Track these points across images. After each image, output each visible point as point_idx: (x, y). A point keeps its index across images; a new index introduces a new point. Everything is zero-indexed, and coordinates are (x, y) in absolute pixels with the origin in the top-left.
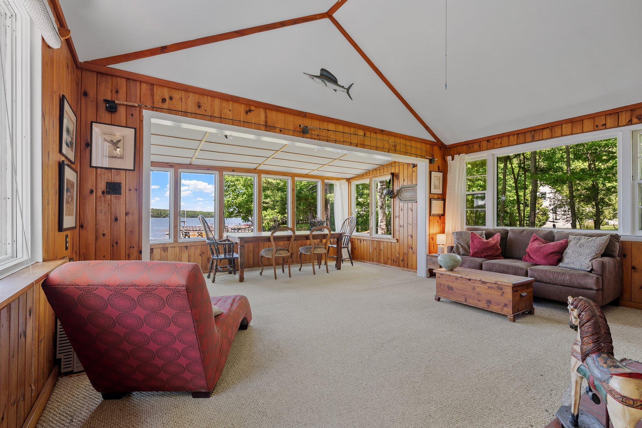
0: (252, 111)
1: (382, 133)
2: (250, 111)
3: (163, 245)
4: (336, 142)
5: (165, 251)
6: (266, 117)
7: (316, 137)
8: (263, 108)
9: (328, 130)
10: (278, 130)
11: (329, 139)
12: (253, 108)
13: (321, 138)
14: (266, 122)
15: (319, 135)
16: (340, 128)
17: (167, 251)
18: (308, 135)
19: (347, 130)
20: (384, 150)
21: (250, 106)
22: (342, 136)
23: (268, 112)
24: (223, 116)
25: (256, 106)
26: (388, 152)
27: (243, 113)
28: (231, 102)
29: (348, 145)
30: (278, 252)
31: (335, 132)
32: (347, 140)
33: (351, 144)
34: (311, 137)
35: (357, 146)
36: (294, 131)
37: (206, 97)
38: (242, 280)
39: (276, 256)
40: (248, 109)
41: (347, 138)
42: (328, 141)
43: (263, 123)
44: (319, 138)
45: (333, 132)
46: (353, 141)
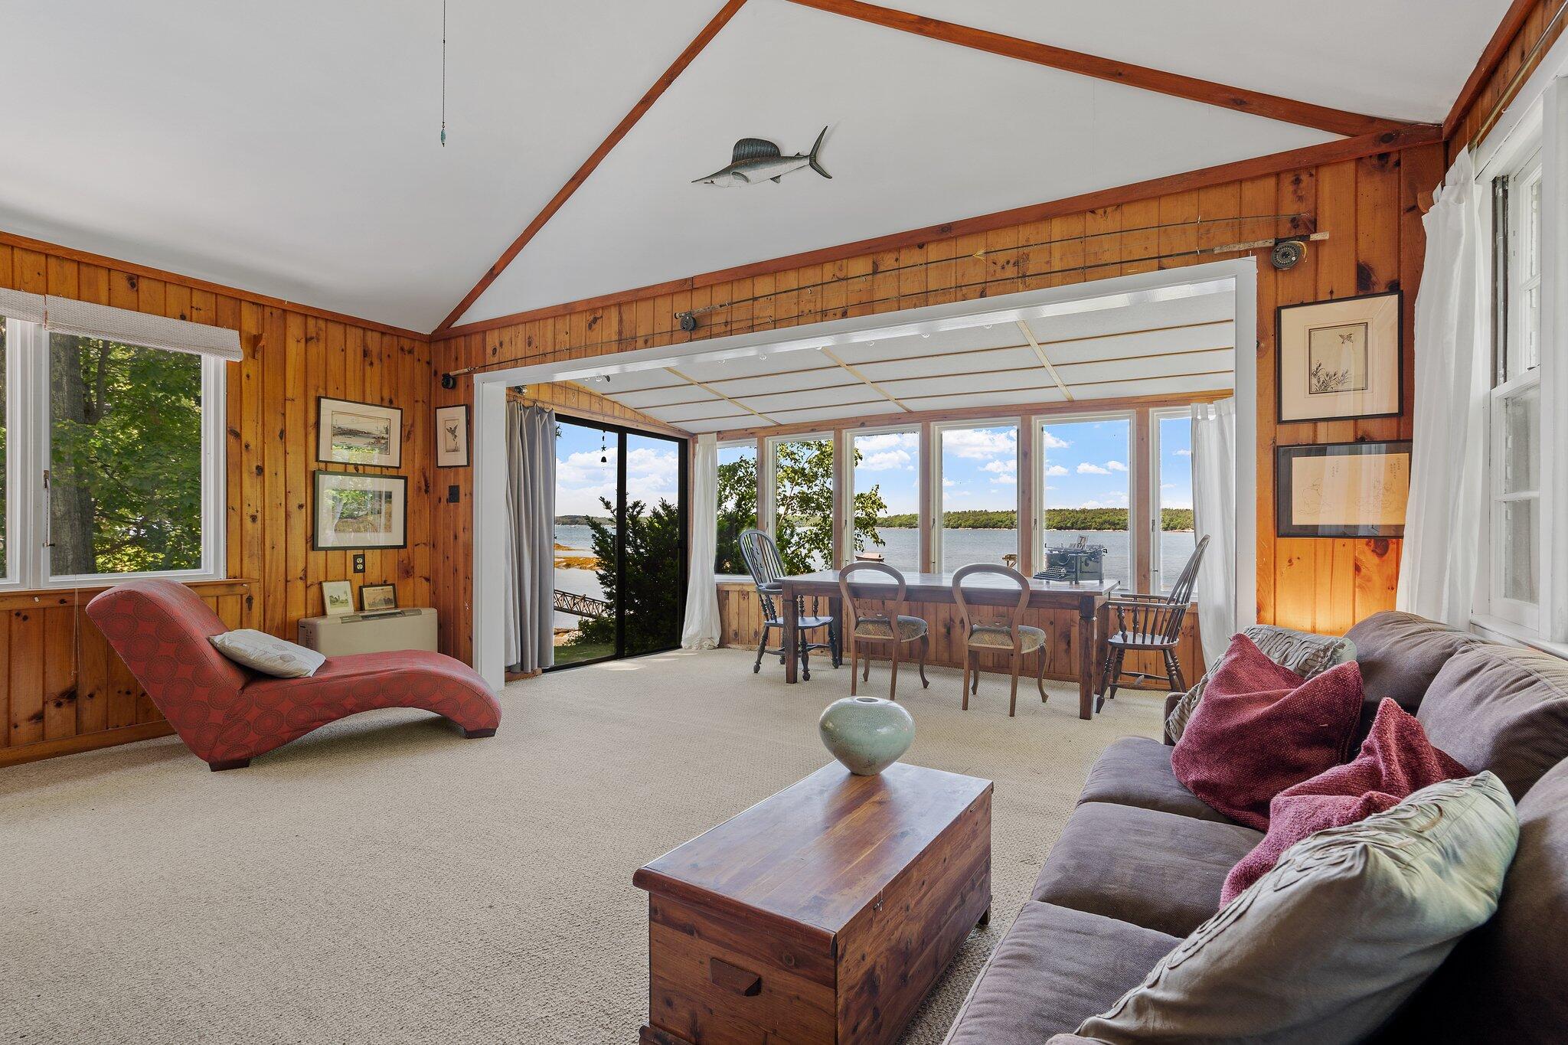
0: (598, 318)
1: (943, 236)
2: (595, 320)
3: (741, 586)
4: (776, 323)
5: (744, 597)
6: (621, 321)
7: (723, 328)
8: (615, 305)
9: (755, 299)
10: (641, 342)
11: (756, 322)
13: (734, 326)
14: (620, 333)
15: (729, 320)
16: (791, 280)
17: (749, 598)
18: (702, 333)
19: (811, 276)
20: (959, 295)
21: (594, 310)
22: (796, 300)
23: (624, 308)
24: (557, 348)
25: (603, 308)
26: (982, 295)
27: (584, 330)
28: (568, 317)
29: (816, 322)
30: (861, 626)
31: (773, 297)
32: (811, 306)
33: (824, 315)
34: (709, 334)
35: (844, 315)
36: (672, 331)
37: (537, 323)
38: (792, 678)
39: (857, 635)
40: (592, 318)
41: (810, 301)
42: (752, 328)
43: (615, 337)
44: (729, 328)
45: (769, 298)
46: (833, 304)
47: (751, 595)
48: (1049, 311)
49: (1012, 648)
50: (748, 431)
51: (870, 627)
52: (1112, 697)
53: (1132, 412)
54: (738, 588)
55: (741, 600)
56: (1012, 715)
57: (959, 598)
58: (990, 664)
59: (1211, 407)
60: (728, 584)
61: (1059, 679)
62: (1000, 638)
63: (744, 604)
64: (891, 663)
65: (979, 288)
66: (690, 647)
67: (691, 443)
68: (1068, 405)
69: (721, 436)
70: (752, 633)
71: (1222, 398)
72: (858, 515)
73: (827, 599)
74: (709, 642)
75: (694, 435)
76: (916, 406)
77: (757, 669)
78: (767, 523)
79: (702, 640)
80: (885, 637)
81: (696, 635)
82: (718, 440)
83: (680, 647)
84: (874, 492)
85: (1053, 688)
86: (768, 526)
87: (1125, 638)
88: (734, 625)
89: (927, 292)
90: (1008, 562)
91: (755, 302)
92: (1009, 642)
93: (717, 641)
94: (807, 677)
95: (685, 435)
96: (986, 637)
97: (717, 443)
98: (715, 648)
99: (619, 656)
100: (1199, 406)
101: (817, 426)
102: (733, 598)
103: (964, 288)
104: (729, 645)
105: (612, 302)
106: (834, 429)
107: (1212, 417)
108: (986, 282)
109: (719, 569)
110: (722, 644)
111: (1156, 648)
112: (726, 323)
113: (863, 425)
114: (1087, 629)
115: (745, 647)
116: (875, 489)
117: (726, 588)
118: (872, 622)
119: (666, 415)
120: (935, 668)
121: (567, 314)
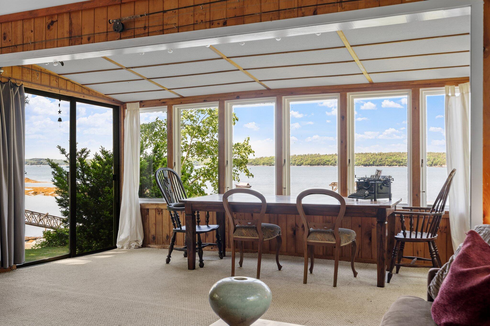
0: (55, 22)
2: (52, 23)
3: (157, 206)
4: (179, 29)
5: (159, 213)
6: (71, 24)
7: (143, 31)
8: (66, 13)
9: (164, 12)
10: (85, 39)
11: (165, 27)
12: (55, 19)
13: (151, 30)
14: (70, 32)
15: (147, 26)
17: (162, 214)
18: (128, 34)
20: (300, 13)
21: (52, 16)
22: (192, 13)
23: (73, 15)
24: (25, 42)
25: (58, 15)
26: (315, 13)
27: (44, 30)
28: (33, 20)
29: (206, 28)
30: (237, 231)
31: (177, 11)
32: (202, 18)
33: (211, 24)
34: (133, 34)
35: (225, 24)
36: (107, 32)
37: (10, 23)
38: (192, 266)
39: (235, 237)
40: (50, 21)
41: (202, 14)
42: (162, 32)
43: (66, 35)
44: (147, 31)
45: (174, 11)
46: (217, 17)
47: (164, 211)
48: (358, 24)
49: (334, 242)
50: (162, 101)
51: (244, 231)
52: (397, 272)
53: (409, 91)
54: (155, 207)
55: (157, 215)
56: (335, 285)
57: (301, 211)
58: (321, 253)
59: (457, 88)
60: (148, 204)
61: (365, 262)
62: (327, 236)
63: (159, 217)
64: (257, 254)
65: (313, 8)
66: (122, 248)
67: (122, 109)
68: (370, 86)
69: (143, 104)
70: (165, 236)
71: (464, 82)
72: (236, 157)
73: (215, 213)
74: (135, 244)
75: (124, 104)
76: (272, 85)
77: (168, 261)
78: (175, 163)
79: (130, 243)
80: (252, 238)
81: (126, 239)
82: (140, 107)
83: (116, 247)
84: (246, 142)
85: (361, 268)
86: (175, 165)
87: (405, 234)
88: (153, 232)
89: (279, 10)
90: (333, 187)
91: (165, 14)
92: (333, 239)
93: (141, 243)
94: (202, 265)
95: (119, 103)
96: (318, 236)
97: (140, 109)
98: (139, 247)
99: (72, 255)
100: (450, 88)
101: (207, 98)
102: (152, 213)
103: (303, 8)
104: (149, 245)
105: (64, 10)
106: (219, 100)
107: (458, 94)
108: (317, 5)
109: (142, 195)
110: (145, 245)
111: (424, 240)
112: (145, 28)
113: (238, 98)
114: (381, 230)
115: (160, 246)
116: (247, 140)
117: (147, 207)
118: (245, 228)
119: (103, 89)
120: (285, 257)
121: (32, 18)
